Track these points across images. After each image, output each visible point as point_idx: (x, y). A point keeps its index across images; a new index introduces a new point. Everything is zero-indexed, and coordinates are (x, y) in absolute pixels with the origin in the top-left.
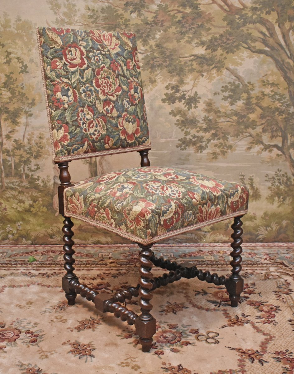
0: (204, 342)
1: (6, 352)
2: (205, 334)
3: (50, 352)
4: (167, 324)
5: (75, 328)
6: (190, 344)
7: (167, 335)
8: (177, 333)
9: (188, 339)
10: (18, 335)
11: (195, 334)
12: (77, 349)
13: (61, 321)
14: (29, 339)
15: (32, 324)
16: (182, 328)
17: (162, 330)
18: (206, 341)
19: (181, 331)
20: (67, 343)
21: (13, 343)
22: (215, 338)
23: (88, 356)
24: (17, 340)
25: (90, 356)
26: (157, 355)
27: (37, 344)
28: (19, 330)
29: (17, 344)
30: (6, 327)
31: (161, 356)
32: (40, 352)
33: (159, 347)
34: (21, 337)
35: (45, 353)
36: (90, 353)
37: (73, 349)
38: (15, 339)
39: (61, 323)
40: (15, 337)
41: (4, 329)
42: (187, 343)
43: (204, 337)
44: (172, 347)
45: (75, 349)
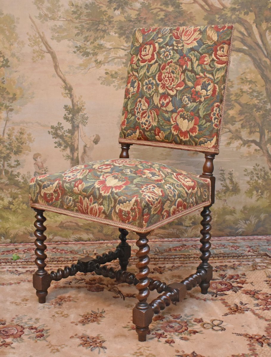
0: (211, 329)
1: (14, 348)
2: (209, 322)
3: (60, 346)
4: (170, 315)
5: (79, 322)
6: (197, 332)
7: (173, 325)
8: (182, 323)
9: (194, 328)
10: (22, 331)
11: (200, 323)
12: (87, 341)
13: (63, 316)
14: (35, 335)
15: (33, 320)
16: (186, 318)
17: (167, 321)
18: (213, 328)
19: (185, 321)
20: (74, 336)
21: (18, 339)
22: (220, 325)
23: (100, 348)
24: (22, 336)
25: (102, 347)
26: (168, 344)
27: (44, 339)
28: (22, 326)
29: (23, 339)
30: (7, 324)
31: (172, 344)
32: (50, 346)
33: (168, 336)
34: (26, 333)
35: (55, 347)
36: (101, 345)
37: (82, 342)
38: (20, 335)
39: (63, 317)
40: (20, 333)
41: (5, 326)
42: (195, 332)
43: (209, 325)
44: (180, 336)
45: (85, 342)
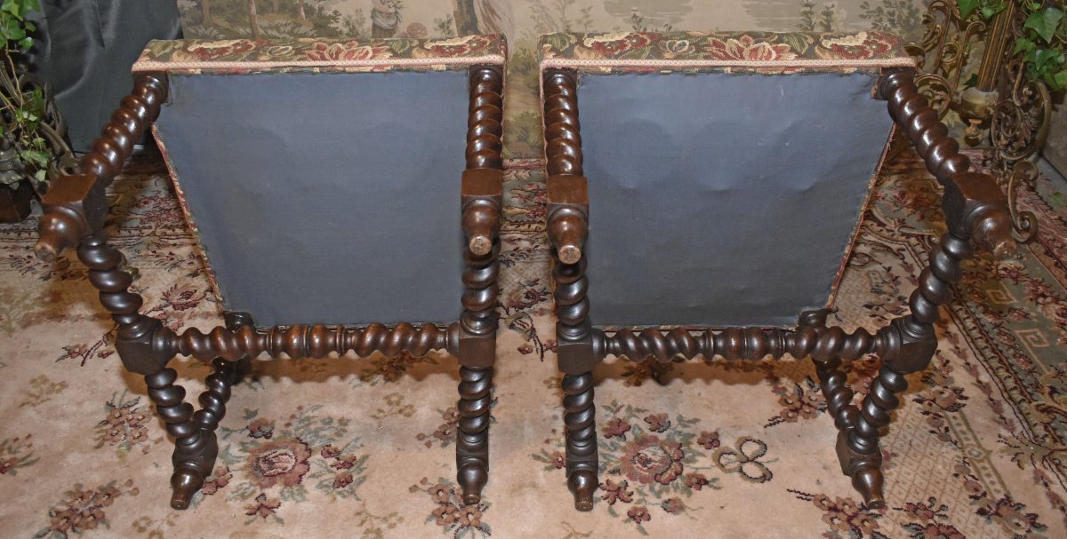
0: (737, 475)
1: (280, 521)
2: (733, 448)
3: (385, 519)
4: (643, 416)
5: (436, 434)
6: (706, 482)
7: (647, 452)
8: (671, 447)
9: (697, 465)
10: (305, 462)
11: (712, 451)
12: (447, 504)
13: (400, 411)
14: (333, 476)
15: (335, 424)
16: (680, 428)
17: (636, 438)
18: (741, 471)
19: (678, 439)
20: (420, 486)
21: (295, 488)
22: (759, 459)
23: (476, 530)
24: (304, 479)
25: (480, 529)
26: (634, 523)
27: (352, 492)
28: (306, 444)
29: (306, 492)
30: (276, 434)
31: (644, 524)
32: (363, 516)
33: (636, 497)
34: (314, 468)
35: (375, 522)
36: (477, 519)
37: (438, 506)
38: (301, 476)
39: (401, 417)
40: (300, 469)
41: (270, 441)
42: (701, 482)
43: (732, 457)
44: (665, 497)
45: (443, 508)
